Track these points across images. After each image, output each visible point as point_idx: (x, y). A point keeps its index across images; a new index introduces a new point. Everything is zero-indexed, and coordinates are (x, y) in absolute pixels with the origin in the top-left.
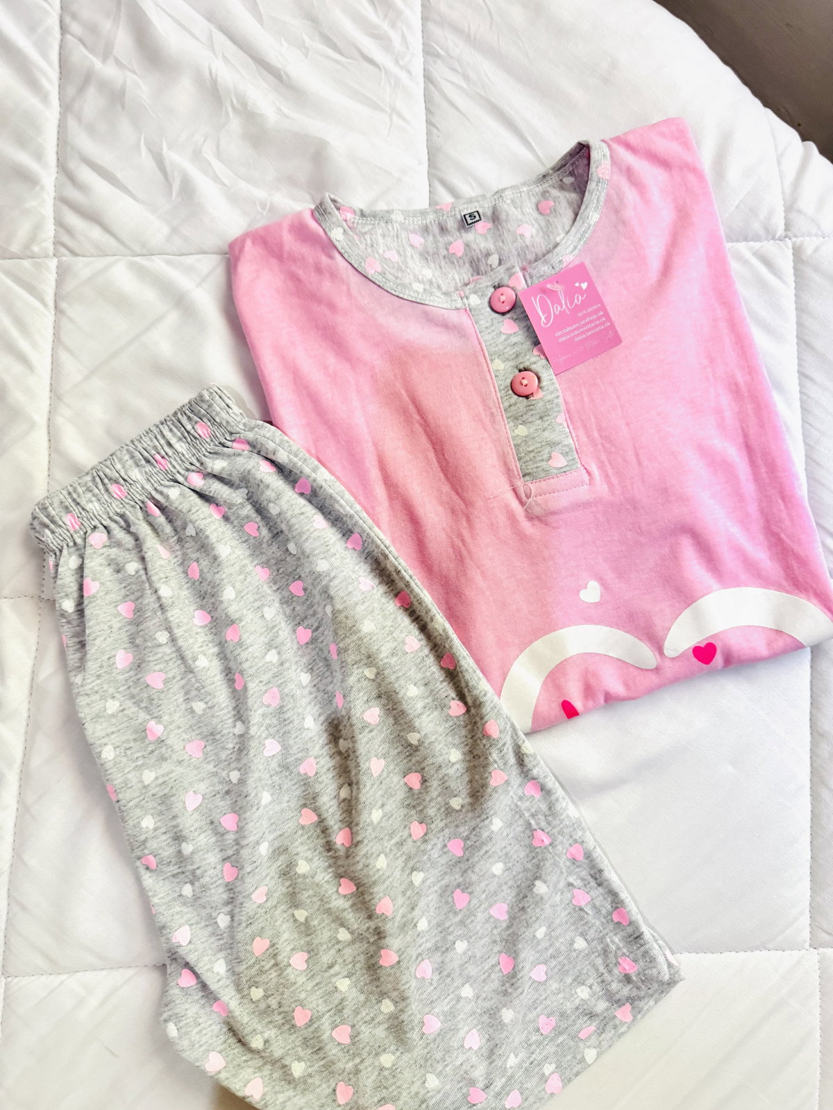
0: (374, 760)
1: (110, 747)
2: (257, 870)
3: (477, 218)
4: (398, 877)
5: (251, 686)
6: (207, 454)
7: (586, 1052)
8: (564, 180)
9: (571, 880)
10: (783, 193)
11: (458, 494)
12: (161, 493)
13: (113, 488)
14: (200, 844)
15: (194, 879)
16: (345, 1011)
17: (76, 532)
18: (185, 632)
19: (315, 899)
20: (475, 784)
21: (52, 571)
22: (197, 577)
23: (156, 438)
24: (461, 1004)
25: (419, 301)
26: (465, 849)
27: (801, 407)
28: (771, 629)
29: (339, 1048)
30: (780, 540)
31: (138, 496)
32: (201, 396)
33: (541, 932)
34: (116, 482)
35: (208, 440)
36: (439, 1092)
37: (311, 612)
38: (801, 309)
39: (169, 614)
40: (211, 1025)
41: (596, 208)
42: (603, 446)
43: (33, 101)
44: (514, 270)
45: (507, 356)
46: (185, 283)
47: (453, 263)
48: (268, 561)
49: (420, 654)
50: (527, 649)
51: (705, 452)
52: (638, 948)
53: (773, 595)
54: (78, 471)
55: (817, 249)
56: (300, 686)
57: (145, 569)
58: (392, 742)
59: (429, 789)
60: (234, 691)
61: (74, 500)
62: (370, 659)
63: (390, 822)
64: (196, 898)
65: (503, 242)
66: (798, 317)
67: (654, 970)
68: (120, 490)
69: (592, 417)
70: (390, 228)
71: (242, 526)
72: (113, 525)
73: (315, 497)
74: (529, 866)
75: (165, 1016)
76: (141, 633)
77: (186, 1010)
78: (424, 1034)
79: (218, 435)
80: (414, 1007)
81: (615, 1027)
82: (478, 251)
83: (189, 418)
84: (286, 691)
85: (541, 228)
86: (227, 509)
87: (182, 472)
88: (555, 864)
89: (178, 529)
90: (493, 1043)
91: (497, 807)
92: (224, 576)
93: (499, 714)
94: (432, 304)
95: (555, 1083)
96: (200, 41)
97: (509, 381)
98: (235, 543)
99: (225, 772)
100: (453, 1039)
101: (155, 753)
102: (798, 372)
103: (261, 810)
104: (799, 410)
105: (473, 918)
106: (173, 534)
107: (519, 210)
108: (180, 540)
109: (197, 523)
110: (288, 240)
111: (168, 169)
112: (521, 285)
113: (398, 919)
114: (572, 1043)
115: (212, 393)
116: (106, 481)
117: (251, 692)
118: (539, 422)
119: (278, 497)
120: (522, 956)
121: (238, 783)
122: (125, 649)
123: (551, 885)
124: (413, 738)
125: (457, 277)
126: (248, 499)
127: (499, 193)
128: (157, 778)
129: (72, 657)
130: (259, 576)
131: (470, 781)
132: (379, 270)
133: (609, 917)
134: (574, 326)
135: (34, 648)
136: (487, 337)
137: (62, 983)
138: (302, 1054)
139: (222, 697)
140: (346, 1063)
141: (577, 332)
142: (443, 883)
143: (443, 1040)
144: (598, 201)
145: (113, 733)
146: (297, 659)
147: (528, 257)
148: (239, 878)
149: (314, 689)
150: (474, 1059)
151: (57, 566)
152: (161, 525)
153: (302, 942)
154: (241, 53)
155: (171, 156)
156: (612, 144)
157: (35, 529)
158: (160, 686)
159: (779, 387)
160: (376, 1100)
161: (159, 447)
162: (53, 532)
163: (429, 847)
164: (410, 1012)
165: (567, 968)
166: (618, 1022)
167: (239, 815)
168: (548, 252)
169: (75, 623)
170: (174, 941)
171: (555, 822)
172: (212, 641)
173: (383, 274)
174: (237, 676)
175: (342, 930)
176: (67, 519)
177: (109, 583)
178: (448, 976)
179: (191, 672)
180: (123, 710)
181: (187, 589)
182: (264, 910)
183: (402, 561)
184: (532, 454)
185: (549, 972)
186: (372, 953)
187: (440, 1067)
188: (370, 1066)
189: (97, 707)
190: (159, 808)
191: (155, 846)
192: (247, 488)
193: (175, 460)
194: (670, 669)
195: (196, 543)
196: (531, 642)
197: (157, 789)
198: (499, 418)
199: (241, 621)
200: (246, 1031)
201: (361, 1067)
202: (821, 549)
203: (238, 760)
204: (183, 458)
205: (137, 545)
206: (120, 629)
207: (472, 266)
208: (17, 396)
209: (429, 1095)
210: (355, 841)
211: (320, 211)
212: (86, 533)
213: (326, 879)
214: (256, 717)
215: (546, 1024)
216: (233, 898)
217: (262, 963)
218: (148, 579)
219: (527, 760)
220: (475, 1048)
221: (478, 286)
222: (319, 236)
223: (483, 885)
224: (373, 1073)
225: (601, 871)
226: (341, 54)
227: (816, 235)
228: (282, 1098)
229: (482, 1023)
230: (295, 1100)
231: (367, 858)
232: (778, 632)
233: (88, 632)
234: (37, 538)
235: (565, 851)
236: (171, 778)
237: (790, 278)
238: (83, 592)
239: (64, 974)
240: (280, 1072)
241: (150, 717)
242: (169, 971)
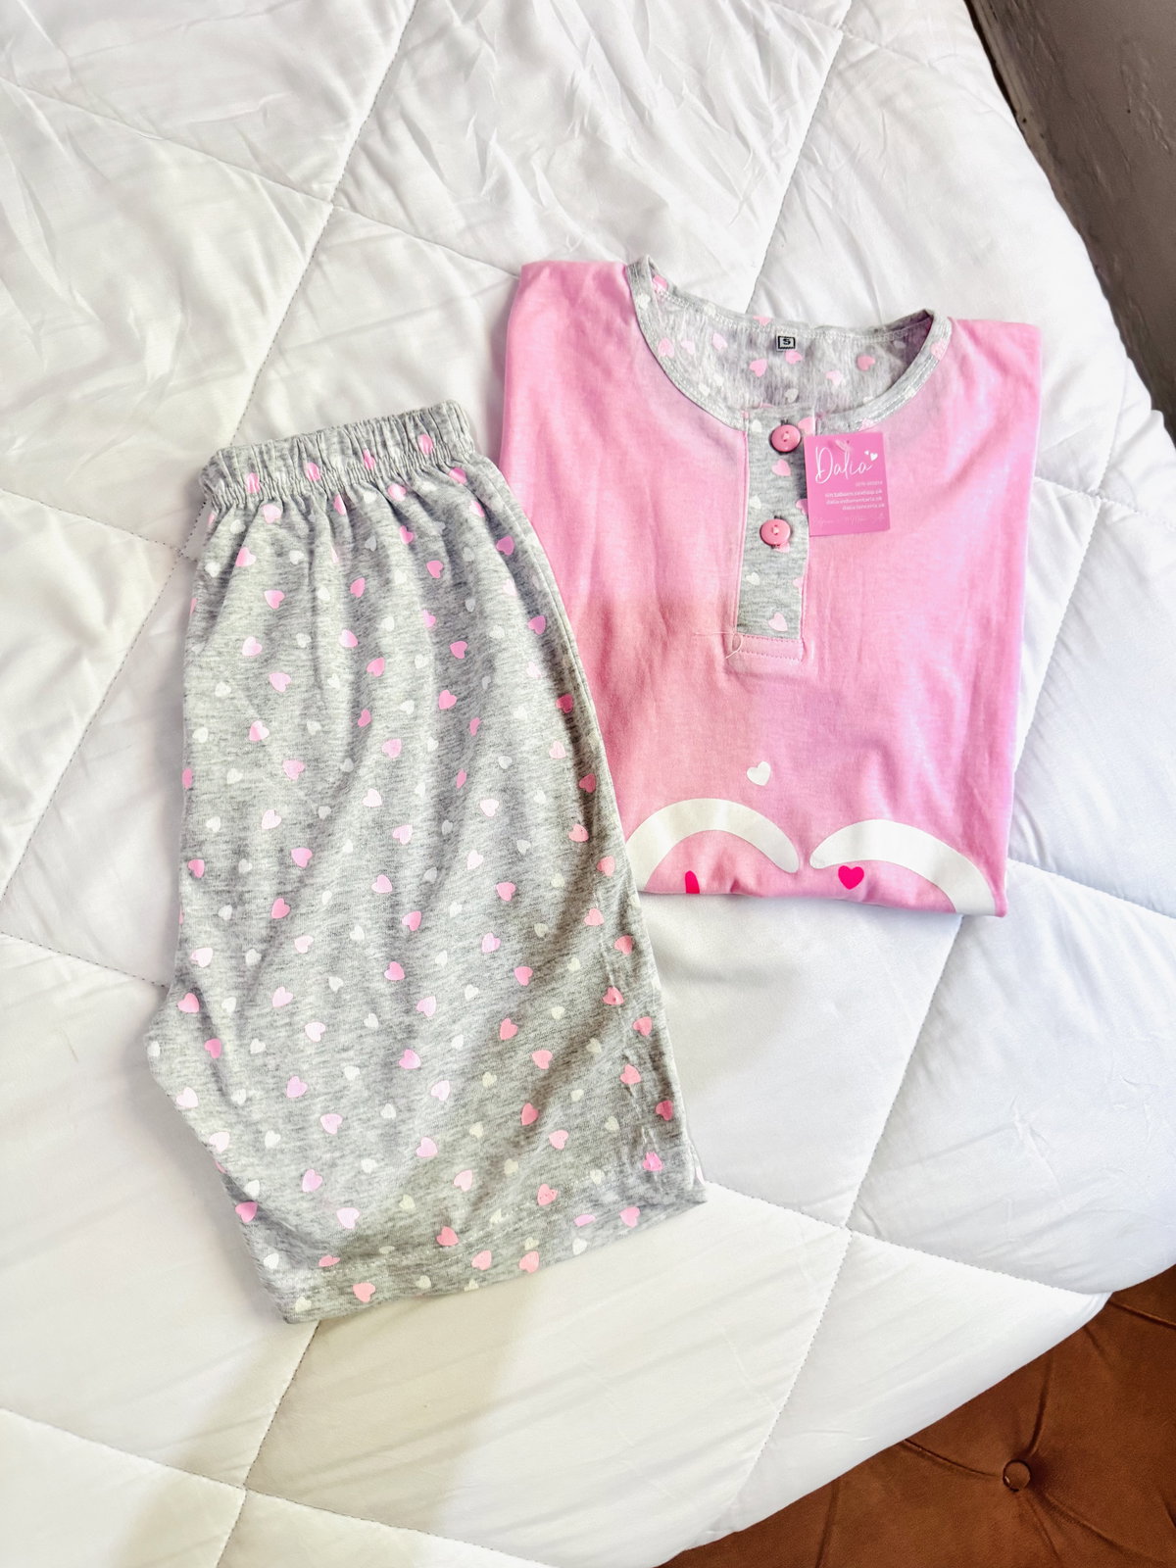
0: (474, 852)
1: (204, 730)
2: (311, 916)
3: (791, 345)
4: (452, 982)
5: (376, 726)
6: (419, 470)
7: (575, 1241)
8: (895, 343)
9: (628, 1053)
10: (1112, 449)
11: (664, 618)
12: (356, 492)
13: (308, 466)
14: (260, 868)
15: (239, 901)
16: (342, 1100)
17: (252, 495)
18: (329, 643)
19: (357, 972)
20: (568, 917)
21: (210, 525)
22: (359, 594)
23: (373, 432)
24: (465, 1140)
25: (699, 404)
26: (532, 979)
27: (1047, 673)
28: (928, 881)
29: (322, 1136)
30: (972, 794)
31: (330, 484)
32: (439, 408)
33: (578, 1094)
34: (314, 461)
35: (427, 457)
36: (411, 1216)
37: (464, 679)
38: (1085, 574)
39: (320, 619)
40: (195, 1061)
41: (917, 384)
42: (830, 628)
43: (371, 30)
44: (808, 412)
45: (768, 497)
46: (461, 288)
47: (749, 380)
48: (440, 608)
49: (562, 765)
50: (673, 805)
51: (929, 675)
52: (671, 1148)
53: (943, 847)
54: (270, 432)
55: (1123, 519)
56: (425, 749)
57: (311, 564)
58: (499, 842)
59: (519, 904)
60: (355, 726)
61: (263, 462)
62: (509, 747)
63: (466, 922)
64: (232, 923)
65: (809, 380)
66: (1079, 580)
67: (679, 1175)
68: (315, 472)
69: (830, 593)
70: (698, 317)
71: (425, 562)
72: (292, 505)
73: (516, 561)
74: (591, 1021)
75: (152, 1033)
76: (280, 628)
77: (177, 1035)
78: (416, 1155)
79: (439, 456)
80: (416, 1123)
81: (616, 1227)
82: (779, 379)
83: (416, 426)
84: (410, 747)
85: (853, 382)
86: (416, 537)
87: (386, 479)
88: (619, 1027)
89: (358, 538)
90: (484, 1191)
91: (581, 947)
92: (389, 604)
93: (620, 854)
94: (711, 412)
95: (531, 1260)
96: (574, 44)
97: (760, 523)
98: (412, 576)
99: (315, 805)
100: (445, 1171)
101: (250, 755)
102: (1058, 636)
103: (340, 855)
104: (1043, 675)
105: (513, 1054)
106: (350, 540)
107: (837, 354)
108: (356, 550)
109: (382, 538)
110: (589, 285)
111: (490, 161)
112: (810, 430)
113: (436, 1024)
114: (565, 1226)
115: (450, 409)
116: (304, 455)
117: (375, 732)
118: (775, 577)
119: (477, 544)
120: (549, 1110)
121: (325, 820)
122: (257, 637)
123: (607, 1048)
124: (523, 846)
125: (747, 396)
126: (443, 536)
127: (824, 329)
128: (242, 781)
129: (196, 623)
130: (424, 621)
131: (564, 913)
132: (672, 355)
133: (652, 1107)
134: (847, 494)
135: (153, 602)
136: (754, 470)
137: (50, 958)
138: (281, 1127)
139: (341, 727)
140: (325, 1152)
141: (847, 501)
142: (495, 1007)
143: (433, 1168)
144: (920, 377)
145: (213, 717)
146: (431, 722)
147: (828, 405)
148: (289, 918)
149: (438, 759)
150: (459, 1200)
151: (217, 523)
152: (342, 525)
153: (326, 1013)
154: (611, 73)
155: (495, 149)
156: (956, 324)
157: (207, 475)
158: (281, 688)
159: (1032, 643)
160: (343, 1199)
161: (373, 443)
162: (227, 485)
163: (495, 965)
164: (411, 1126)
165: (589, 1145)
166: (620, 1224)
167: (314, 853)
168: (850, 409)
169: (213, 590)
170: (192, 957)
171: (634, 985)
172: (350, 667)
173: (673, 361)
174: (364, 712)
175: (372, 1016)
176: (249, 479)
177: (265, 563)
178: (464, 1106)
179: (320, 688)
180: (232, 698)
181: (344, 603)
182: (300, 961)
183: (580, 661)
184: (755, 607)
185: (569, 1143)
186: (394, 1050)
187: (421, 1193)
188: (349, 1164)
189: (206, 685)
190: (232, 813)
191: (211, 852)
192: (446, 523)
193: (384, 463)
194: (809, 881)
195: (372, 558)
196: (679, 800)
197: (239, 793)
198: (736, 556)
199: (390, 656)
200: (231, 1081)
201: (338, 1162)
202: (1010, 820)
203: (334, 797)
204: (393, 465)
205: (309, 535)
206: (259, 615)
207: (767, 392)
208: (238, 332)
209: (399, 1215)
210: (423, 926)
211: (634, 271)
212: (261, 501)
213: (376, 956)
214: (371, 759)
215: (546, 1196)
216: (274, 936)
217: (276, 1017)
218: (310, 575)
219: (630, 912)
220: (465, 1189)
221: (766, 414)
222: (624, 298)
223: (536, 1022)
224: (348, 1173)
225: (662, 1054)
226: (717, 121)
227: (1129, 505)
228: (244, 1160)
229: (481, 1168)
230: (258, 1169)
231: (429, 949)
232: (934, 886)
233: (225, 603)
234: (206, 486)
235: (632, 1020)
236: (257, 787)
237: (1086, 538)
238: (235, 561)
239: (54, 951)
240: (252, 1136)
241: (259, 717)
242: (170, 991)
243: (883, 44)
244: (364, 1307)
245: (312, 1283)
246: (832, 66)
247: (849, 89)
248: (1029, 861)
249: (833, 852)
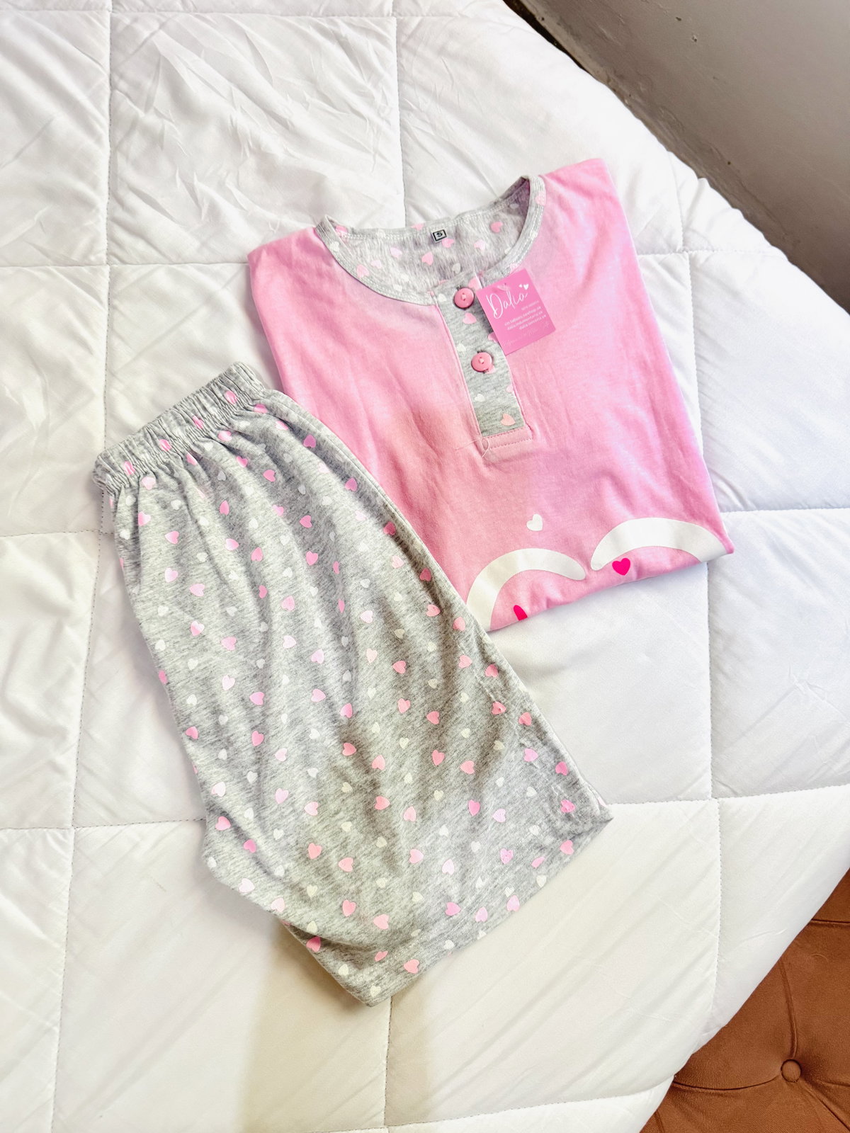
0: (369, 650)
1: (161, 641)
2: (279, 735)
3: (444, 235)
4: (389, 741)
5: (272, 593)
6: (234, 416)
7: (538, 878)
8: (511, 206)
9: (523, 741)
10: (682, 217)
11: (432, 447)
12: (198, 447)
13: (160, 442)
14: (234, 717)
15: (228, 744)
16: (348, 847)
17: (131, 476)
18: (220, 552)
19: (324, 760)
20: (447, 668)
21: (112, 507)
22: (227, 512)
23: (194, 403)
24: (439, 841)
25: (399, 299)
26: (440, 718)
27: (698, 381)
28: (674, 549)
29: (344, 875)
30: (680, 480)
31: (179, 448)
32: (230, 370)
34: (163, 437)
35: (235, 405)
36: (423, 905)
37: (317, 539)
38: (697, 306)
39: (207, 539)
40: (242, 860)
41: (535, 227)
42: (543, 410)
43: (88, 142)
44: (472, 275)
45: (468, 341)
46: (213, 285)
47: (425, 270)
48: (283, 500)
49: (404, 570)
50: (487, 567)
51: (619, 413)
52: (576, 792)
53: (675, 523)
54: (128, 430)
55: (707, 260)
56: (310, 596)
57: (187, 505)
58: (383, 637)
59: (412, 673)
60: (259, 599)
61: (130, 451)
62: (364, 572)
63: (382, 698)
64: (230, 760)
65: (464, 254)
66: (695, 311)
67: (588, 808)
68: (166, 444)
69: (534, 388)
70: (375, 243)
71: (261, 473)
72: (160, 472)
73: (320, 450)
74: (490, 730)
75: (206, 853)
76: (184, 555)
77: (223, 847)
78: (410, 864)
79: (243, 401)
80: (402, 842)
81: (561, 859)
82: (445, 262)
83: (220, 388)
84: (300, 598)
85: (493, 243)
86: (249, 460)
87: (215, 430)
88: (510, 727)
89: (212, 476)
90: (464, 869)
91: (464, 684)
92: (249, 510)
93: (465, 613)
94: (408, 301)
95: (514, 902)
96: (223, 97)
97: (470, 360)
98: (257, 486)
99: (254, 661)
100: (434, 866)
101: (197, 646)
102: (695, 354)
103: (282, 687)
104: (696, 383)
105: (447, 772)
106: (207, 479)
107: (476, 229)
108: (213, 484)
109: (227, 469)
110: (295, 250)
111: (199, 196)
112: (478, 286)
113: (389, 773)
114: (527, 871)
115: (238, 368)
116: (155, 436)
117: (273, 598)
118: (494, 391)
119: (291, 448)
120: (486, 799)
121: (264, 668)
122: (172, 567)
123: (507, 743)
124: (399, 633)
125: (428, 281)
126: (266, 452)
127: (461, 216)
128: (199, 665)
129: (128, 574)
130: (276, 513)
131: (444, 666)
132: (368, 274)
133: (553, 770)
134: (519, 318)
135: (95, 570)
136: (452, 327)
137: (121, 831)
138: (315, 880)
139: (249, 603)
140: (350, 885)
141: (520, 323)
142: (424, 746)
143: (425, 867)
144: (536, 222)
145: (164, 630)
146: (307, 576)
147: (483, 265)
148: (265, 742)
149: (322, 599)
150: (450, 882)
151: (117, 503)
152: (198, 472)
153: (314, 794)
154: (255, 106)
155: (200, 186)
156: (546, 178)
157: (97, 475)
158: (201, 594)
159: (680, 366)
160: (374, 911)
161: (197, 411)
162: (113, 476)
163: (413, 719)
164: (400, 846)
165: (521, 811)
166: (562, 855)
167: (265, 693)
168: (498, 261)
169: (131, 548)
170: (212, 793)
171: (509, 695)
173: (370, 277)
174: (261, 588)
175: (345, 784)
176: (125, 466)
177: (158, 517)
178: (429, 819)
179: (225, 584)
180: (172, 613)
181: (220, 522)
182: (284, 767)
183: (388, 498)
184: (488, 416)
185: (508, 815)
186: (369, 800)
187: (424, 887)
188: (369, 887)
189: (150, 611)
190: (201, 688)
191: (197, 719)
192: (265, 443)
193: (209, 421)
194: (596, 580)
195: (226, 485)
196: (490, 562)
197: (200, 673)
198: (462, 388)
199: (263, 545)
200: (270, 863)
201: (362, 888)
202: (712, 487)
203: (263, 651)
204: (215, 419)
205: (179, 487)
206: (167, 552)
207: (440, 273)
208: (80, 373)
210: (355, 712)
211: (321, 229)
212: (139, 478)
213: (332, 744)
214: (277, 617)
215: (506, 856)
216: (261, 757)
217: (283, 810)
218: (190, 513)
219: (487, 649)
220: (451, 873)
221: (445, 287)
222: (322, 249)
223: (454, 745)
224: (371, 893)
225: (545, 733)
226: (337, 109)
227: (707, 249)
228: (299, 912)
229: (456, 854)
230: (310, 913)
231: (365, 725)
232: (679, 551)
233: (142, 553)
234: (100, 482)
235: (517, 718)
236: (211, 665)
237: (688, 282)
238: (137, 523)
239: (122, 825)
240: (299, 894)
241: (193, 618)
242: (208, 820)
243: (425, 14)
244: (416, 976)
245: (375, 974)
246: (397, 42)
247: (414, 53)
248: (736, 509)
249: (604, 555)
